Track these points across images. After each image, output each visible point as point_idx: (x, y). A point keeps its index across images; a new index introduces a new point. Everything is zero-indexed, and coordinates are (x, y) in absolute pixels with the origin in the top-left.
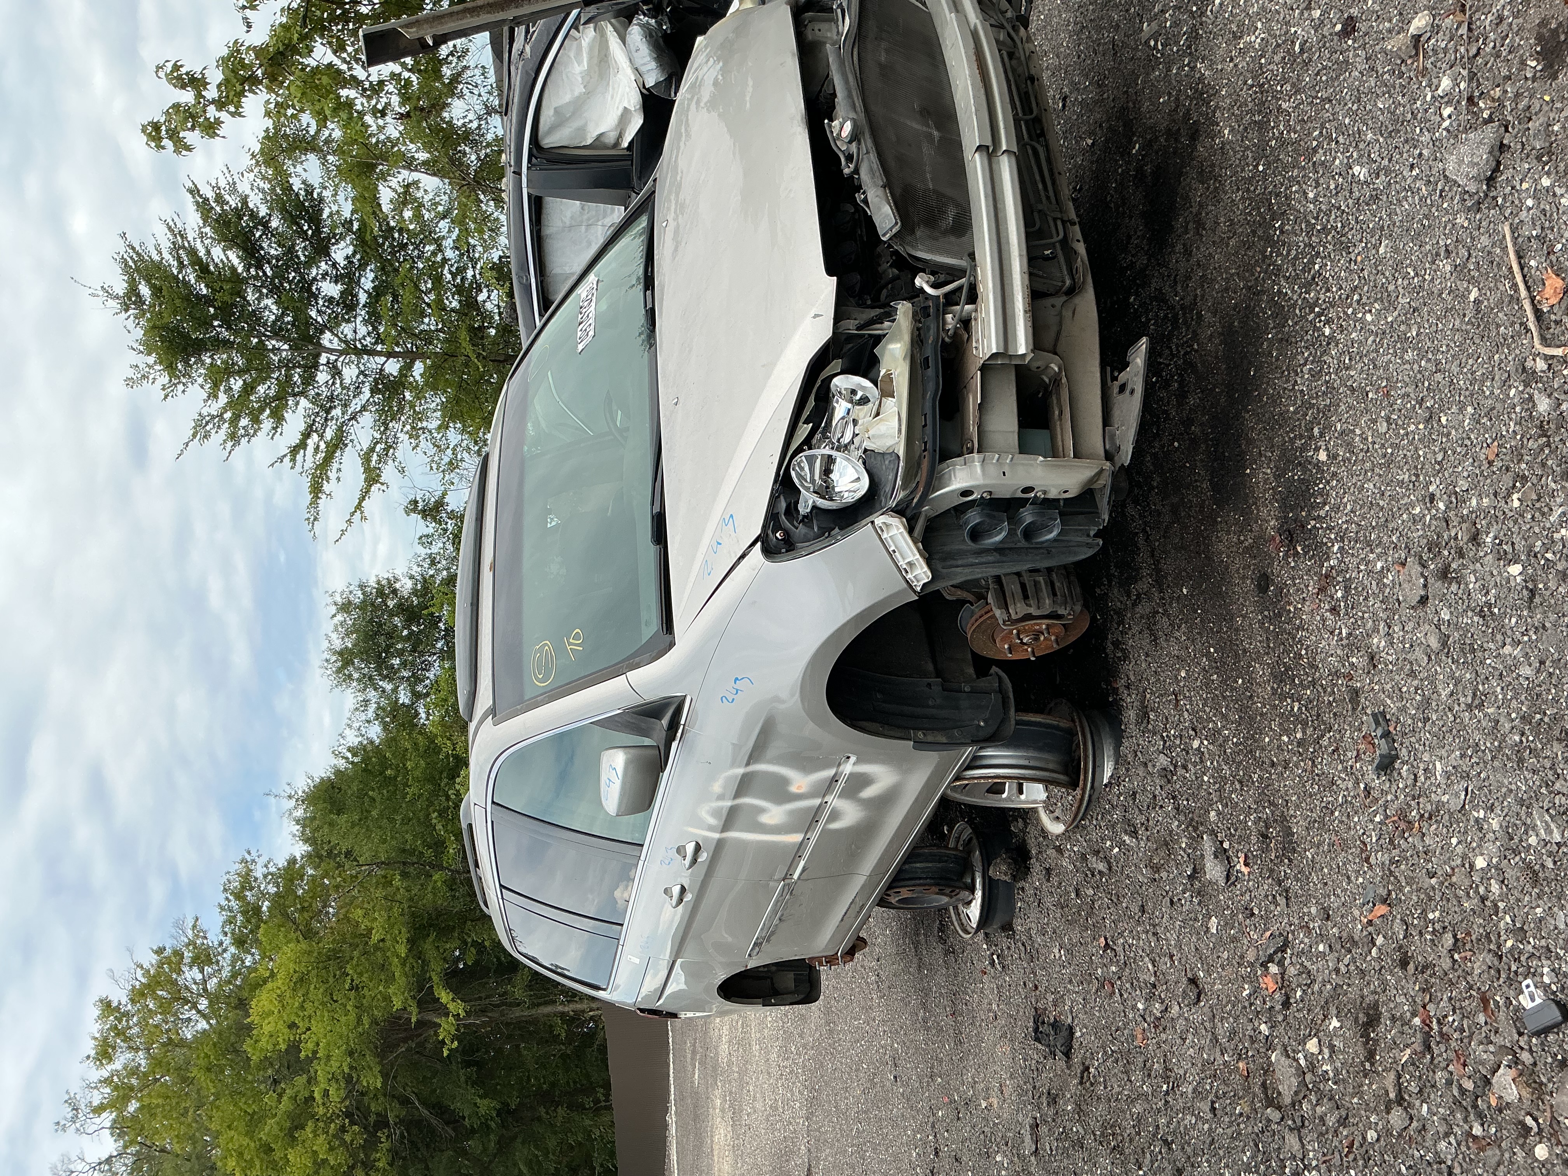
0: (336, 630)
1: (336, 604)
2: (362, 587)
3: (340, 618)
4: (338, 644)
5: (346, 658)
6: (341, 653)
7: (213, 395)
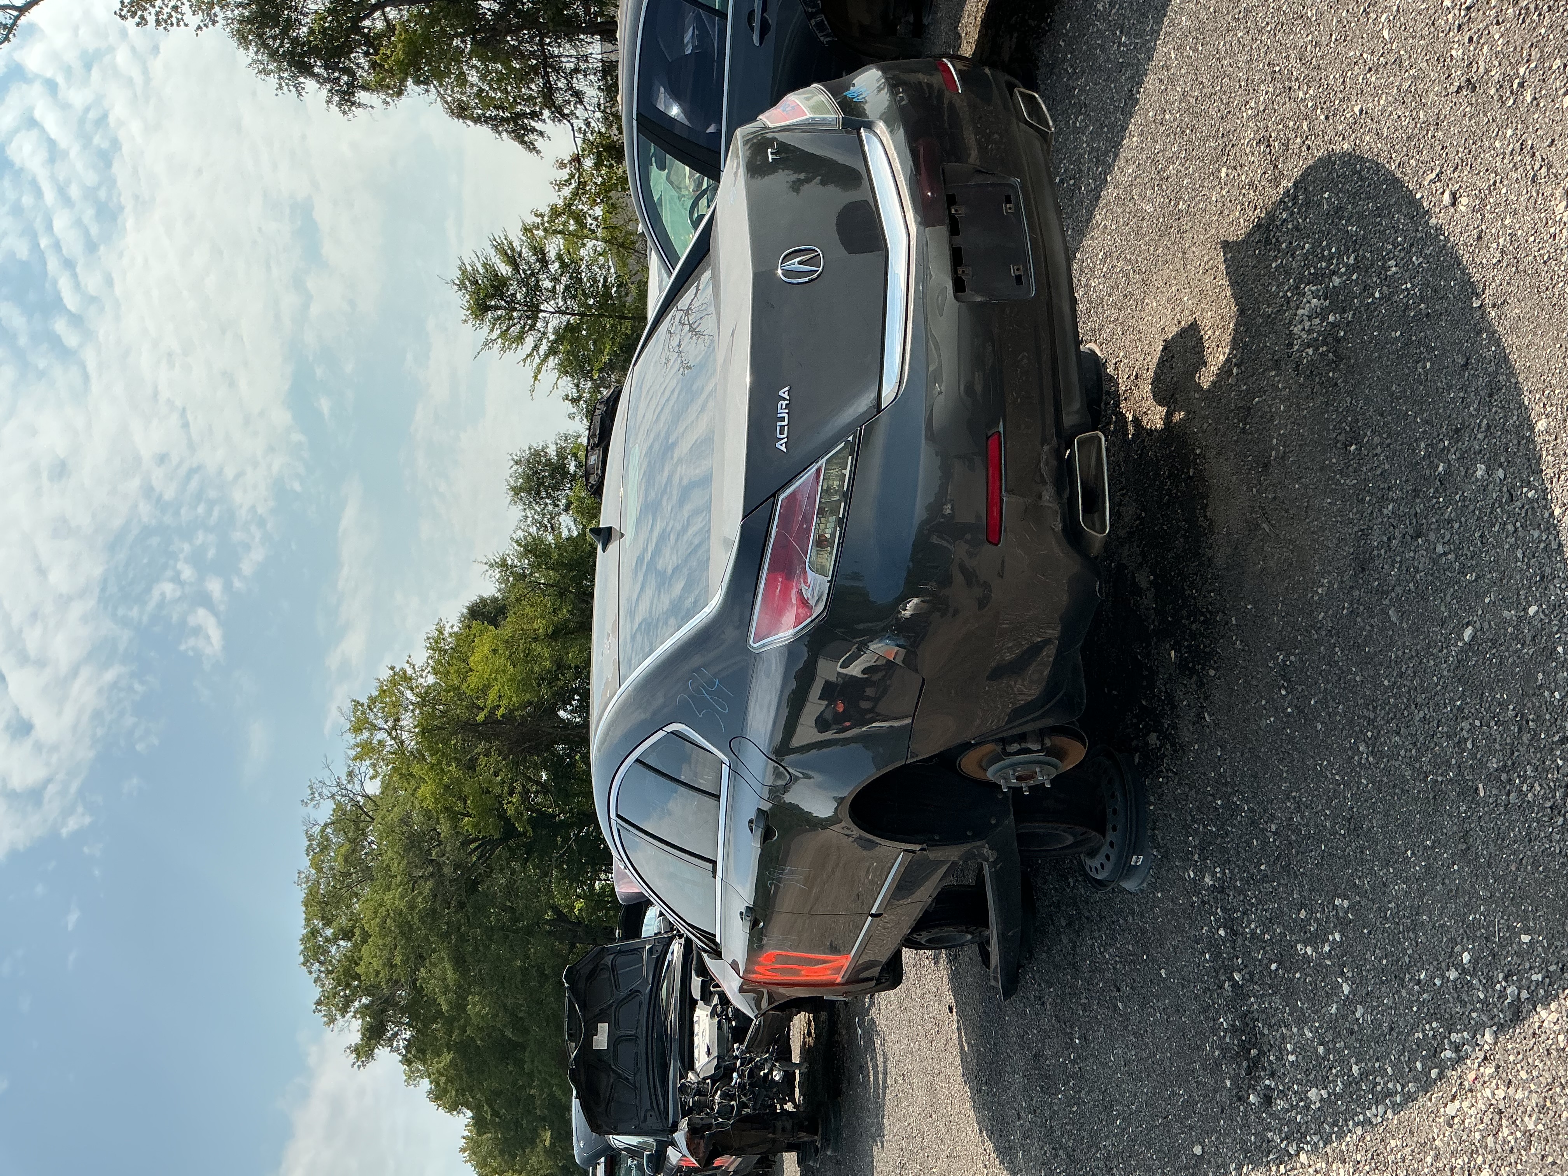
0: (511, 476)
1: (513, 459)
2: (530, 449)
3: (515, 467)
4: (512, 483)
5: (516, 490)
6: (513, 489)
7: (492, 331)
